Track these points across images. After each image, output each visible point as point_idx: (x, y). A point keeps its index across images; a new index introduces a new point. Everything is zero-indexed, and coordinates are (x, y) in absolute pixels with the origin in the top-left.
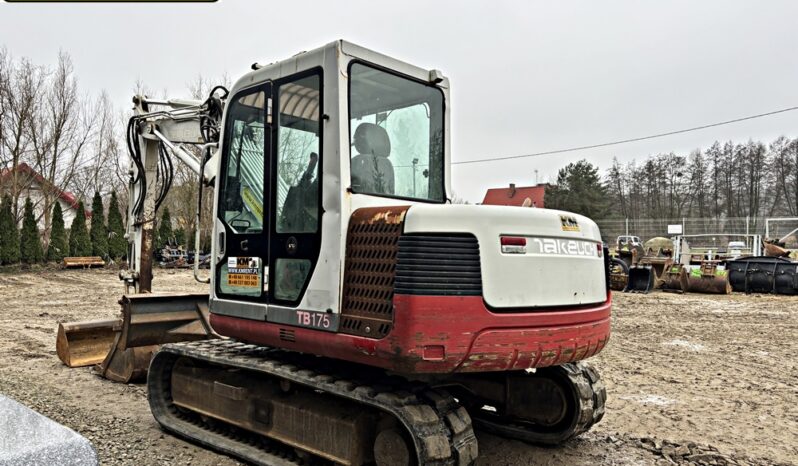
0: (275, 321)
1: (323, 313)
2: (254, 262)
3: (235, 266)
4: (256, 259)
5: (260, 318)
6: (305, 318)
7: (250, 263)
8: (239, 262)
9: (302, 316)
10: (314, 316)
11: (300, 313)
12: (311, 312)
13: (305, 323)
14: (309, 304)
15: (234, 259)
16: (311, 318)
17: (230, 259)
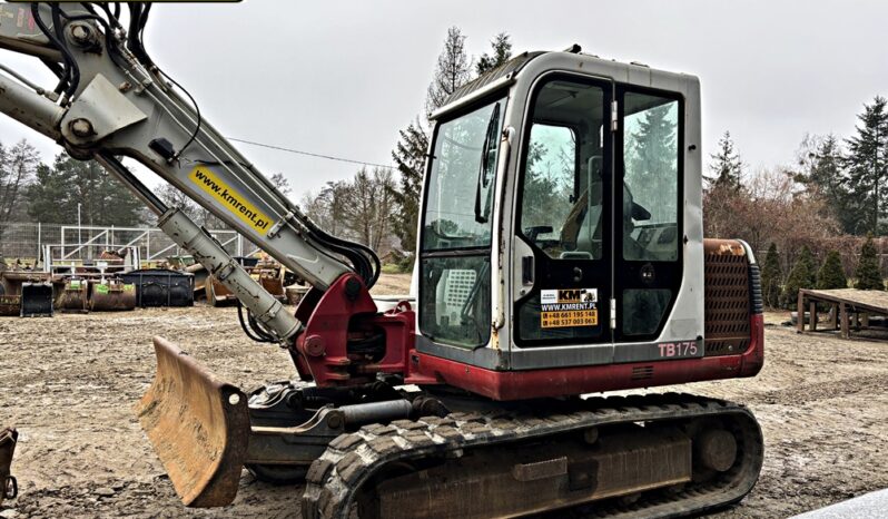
0: (629, 360)
1: (691, 341)
2: (590, 297)
3: (556, 301)
4: (594, 292)
5: (606, 361)
6: (669, 350)
7: (583, 296)
8: (561, 296)
9: (665, 348)
10: (679, 346)
11: (662, 346)
12: (676, 343)
13: (669, 355)
14: (673, 334)
15: (555, 292)
16: (676, 349)
17: (543, 292)
